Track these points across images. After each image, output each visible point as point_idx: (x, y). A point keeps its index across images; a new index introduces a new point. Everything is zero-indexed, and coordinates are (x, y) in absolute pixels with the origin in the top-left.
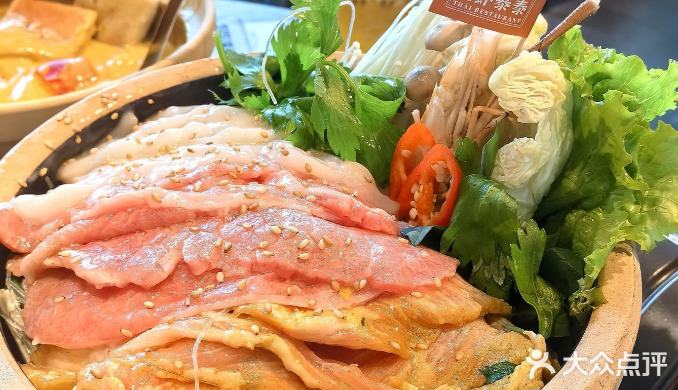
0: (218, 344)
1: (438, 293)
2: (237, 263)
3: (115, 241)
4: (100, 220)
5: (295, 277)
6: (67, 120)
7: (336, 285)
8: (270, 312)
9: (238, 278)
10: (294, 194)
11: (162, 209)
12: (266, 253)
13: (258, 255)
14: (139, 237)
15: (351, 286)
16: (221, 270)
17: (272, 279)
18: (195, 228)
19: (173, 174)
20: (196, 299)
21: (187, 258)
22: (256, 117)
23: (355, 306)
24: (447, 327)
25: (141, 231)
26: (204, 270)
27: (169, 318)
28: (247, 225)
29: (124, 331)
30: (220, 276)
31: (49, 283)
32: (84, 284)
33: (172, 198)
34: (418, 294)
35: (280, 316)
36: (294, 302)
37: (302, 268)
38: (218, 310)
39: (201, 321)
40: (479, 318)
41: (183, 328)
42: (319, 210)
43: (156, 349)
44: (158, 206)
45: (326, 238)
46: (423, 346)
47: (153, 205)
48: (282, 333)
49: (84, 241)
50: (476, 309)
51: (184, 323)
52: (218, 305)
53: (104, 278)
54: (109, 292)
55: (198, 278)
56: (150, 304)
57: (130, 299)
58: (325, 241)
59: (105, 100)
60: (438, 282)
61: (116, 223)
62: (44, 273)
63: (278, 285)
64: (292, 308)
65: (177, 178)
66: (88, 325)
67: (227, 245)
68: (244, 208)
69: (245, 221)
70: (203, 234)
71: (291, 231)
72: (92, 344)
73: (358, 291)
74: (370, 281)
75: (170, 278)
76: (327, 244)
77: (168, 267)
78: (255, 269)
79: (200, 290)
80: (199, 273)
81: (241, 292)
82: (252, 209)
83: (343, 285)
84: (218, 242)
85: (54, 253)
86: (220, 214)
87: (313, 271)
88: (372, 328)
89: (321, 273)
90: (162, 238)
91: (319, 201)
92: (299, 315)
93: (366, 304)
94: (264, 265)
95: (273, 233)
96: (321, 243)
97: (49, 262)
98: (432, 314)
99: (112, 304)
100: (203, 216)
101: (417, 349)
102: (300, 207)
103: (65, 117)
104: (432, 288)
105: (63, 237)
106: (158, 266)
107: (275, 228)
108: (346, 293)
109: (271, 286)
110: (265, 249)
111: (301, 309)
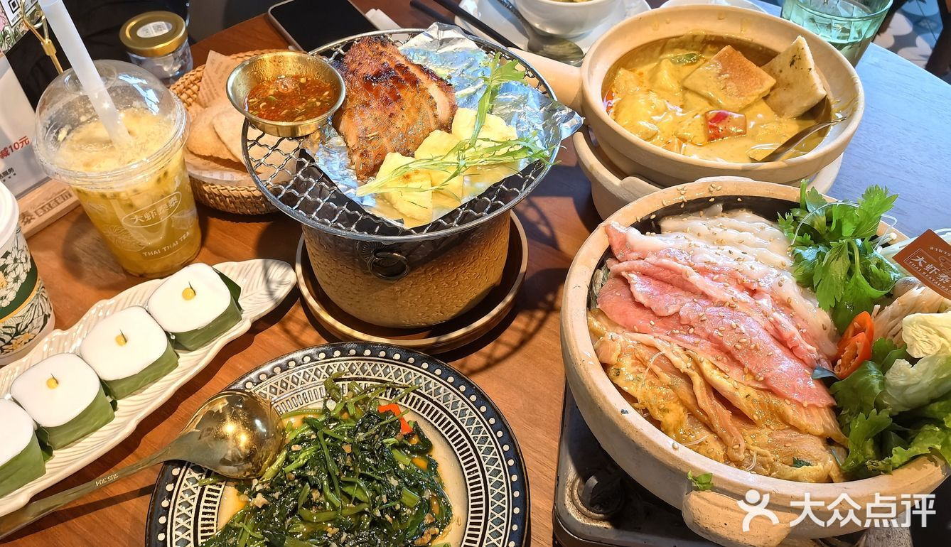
0: (669, 360)
1: (803, 410)
2: (703, 329)
3: (658, 283)
4: (657, 269)
5: (728, 353)
6: (683, 192)
7: (746, 370)
8: (702, 362)
9: (698, 336)
10: (763, 312)
11: (687, 281)
12: (719, 334)
13: (716, 332)
14: (670, 287)
15: (754, 376)
16: (694, 328)
17: (715, 348)
18: (695, 300)
19: (709, 263)
20: (673, 335)
21: (681, 313)
22: (790, 249)
23: (749, 386)
24: (794, 428)
25: (672, 285)
26: (686, 323)
27: (656, 335)
28: (721, 314)
29: (635, 327)
30: (691, 331)
31: (619, 282)
32: (632, 295)
33: (695, 278)
34: (788, 402)
35: (706, 367)
36: (719, 365)
37: (734, 352)
38: (679, 346)
39: (668, 345)
40: (820, 436)
41: (658, 343)
42: (771, 328)
43: (643, 344)
44: (686, 278)
45: (758, 345)
46: (772, 427)
47: (684, 276)
48: (702, 374)
49: (645, 274)
50: (820, 431)
51: (660, 341)
52: (681, 343)
53: (641, 299)
54: (639, 305)
55: (682, 325)
56: (653, 323)
57: (647, 314)
58: (756, 347)
59: (712, 189)
60: (805, 405)
61: (663, 274)
62: (618, 276)
63: (716, 352)
64: (715, 367)
65: (708, 267)
66: (623, 314)
67: (705, 318)
68: (728, 304)
69: (722, 311)
70: (698, 305)
71: (741, 330)
72: (620, 324)
73: (756, 380)
74: (766, 380)
75: (670, 316)
76: (756, 348)
77: (672, 311)
78: (710, 337)
79: (677, 331)
80: (683, 323)
81: (695, 344)
82: (732, 308)
83: (750, 372)
84: (701, 314)
85: (629, 271)
86: (714, 299)
87: (739, 356)
88: (750, 402)
89: (743, 361)
90: (679, 295)
91: (775, 323)
92: (716, 372)
93: (757, 389)
94: (715, 338)
95: (731, 326)
96: (753, 346)
97: (624, 274)
98: (788, 416)
99: (638, 311)
100: (705, 296)
101: (768, 427)
102: (759, 320)
103: (683, 189)
104: (800, 404)
105: (636, 266)
106: (667, 308)
107: (734, 324)
108: (749, 378)
109: (712, 351)
110: (720, 331)
111: (720, 370)
